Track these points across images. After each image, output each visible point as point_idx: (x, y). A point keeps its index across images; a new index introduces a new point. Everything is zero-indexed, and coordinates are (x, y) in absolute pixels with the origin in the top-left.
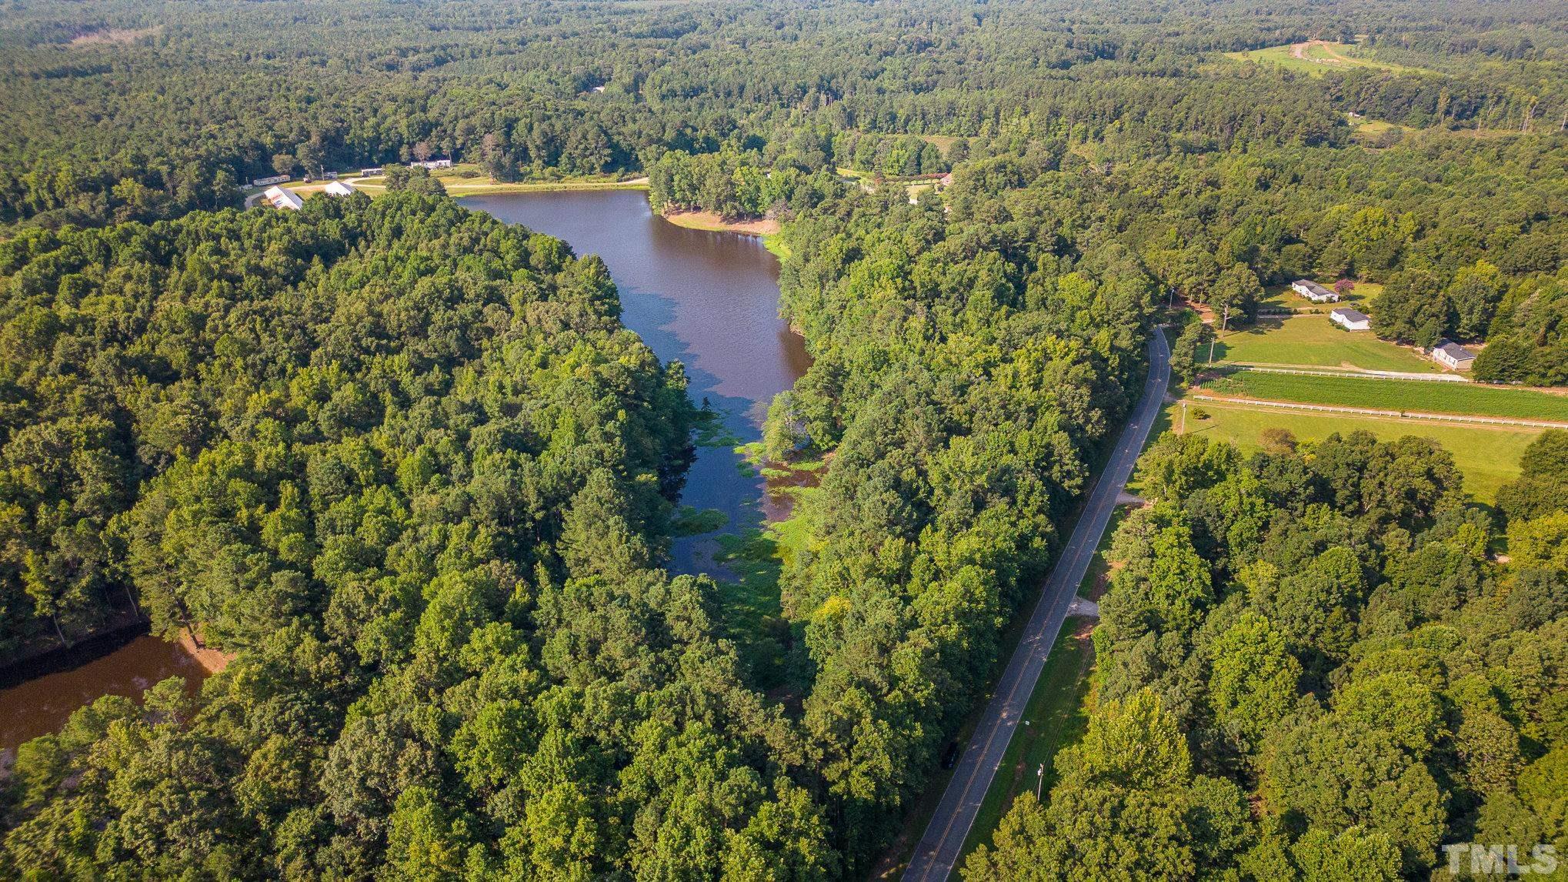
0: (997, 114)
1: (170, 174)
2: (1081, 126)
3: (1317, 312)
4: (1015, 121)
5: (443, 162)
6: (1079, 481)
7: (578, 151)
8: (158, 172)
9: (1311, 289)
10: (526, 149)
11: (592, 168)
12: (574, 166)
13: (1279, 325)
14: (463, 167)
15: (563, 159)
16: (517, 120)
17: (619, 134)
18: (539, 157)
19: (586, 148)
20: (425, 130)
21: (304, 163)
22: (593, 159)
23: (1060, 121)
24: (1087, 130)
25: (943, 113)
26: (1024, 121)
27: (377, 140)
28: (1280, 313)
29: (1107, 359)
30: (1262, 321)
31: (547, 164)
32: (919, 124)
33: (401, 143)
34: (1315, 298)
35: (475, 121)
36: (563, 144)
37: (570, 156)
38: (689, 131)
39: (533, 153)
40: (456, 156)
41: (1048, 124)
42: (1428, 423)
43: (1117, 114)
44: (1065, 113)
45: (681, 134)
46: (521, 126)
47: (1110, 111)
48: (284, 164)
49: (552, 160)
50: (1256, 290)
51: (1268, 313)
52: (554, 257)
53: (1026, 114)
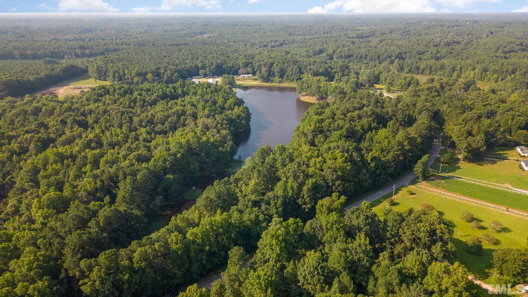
0: (461, 68)
1: (164, 73)
2: (496, 76)
3: (517, 160)
4: (468, 72)
5: (250, 75)
6: (309, 206)
7: (290, 74)
8: (161, 72)
9: (522, 150)
10: (274, 72)
11: (293, 80)
12: (288, 79)
13: (495, 162)
14: (256, 77)
15: (285, 76)
16: (274, 63)
17: (305, 69)
18: (278, 75)
19: (292, 73)
20: (246, 65)
21: (208, 73)
22: (294, 77)
23: (487, 73)
24: (498, 78)
25: (438, 68)
26: (472, 73)
27: (233, 67)
28: (499, 158)
29: (370, 164)
30: (488, 160)
31: (280, 77)
32: (428, 72)
33: (239, 68)
34: (522, 154)
35: (262, 63)
36: (286, 71)
37: (287, 76)
38: (329, 69)
39: (276, 74)
40: (254, 74)
41: (482, 75)
42: (517, 215)
43: (514, 72)
44: (490, 70)
45: (326, 70)
46: (275, 65)
47: (510, 70)
48: (202, 73)
49: (282, 76)
50: (482, 147)
51: (494, 158)
52: (232, 106)
53: (474, 70)
